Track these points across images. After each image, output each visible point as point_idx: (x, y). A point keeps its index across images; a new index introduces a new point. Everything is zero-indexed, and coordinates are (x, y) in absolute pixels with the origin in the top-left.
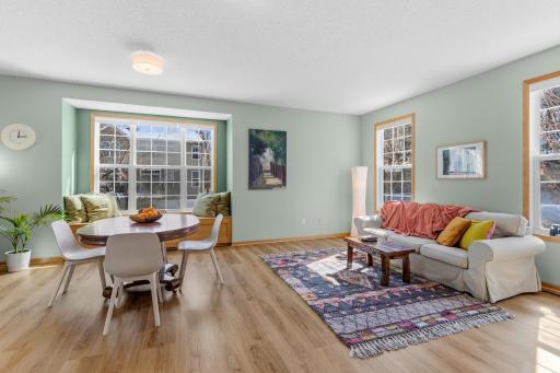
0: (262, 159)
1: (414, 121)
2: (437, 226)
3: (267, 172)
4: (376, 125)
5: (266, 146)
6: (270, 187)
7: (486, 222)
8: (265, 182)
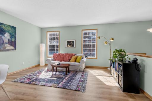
0: (3, 37)
1: (59, 33)
2: (69, 58)
3: (7, 43)
4: (47, 32)
5: (6, 31)
6: (8, 50)
7: (80, 56)
8: (5, 48)
